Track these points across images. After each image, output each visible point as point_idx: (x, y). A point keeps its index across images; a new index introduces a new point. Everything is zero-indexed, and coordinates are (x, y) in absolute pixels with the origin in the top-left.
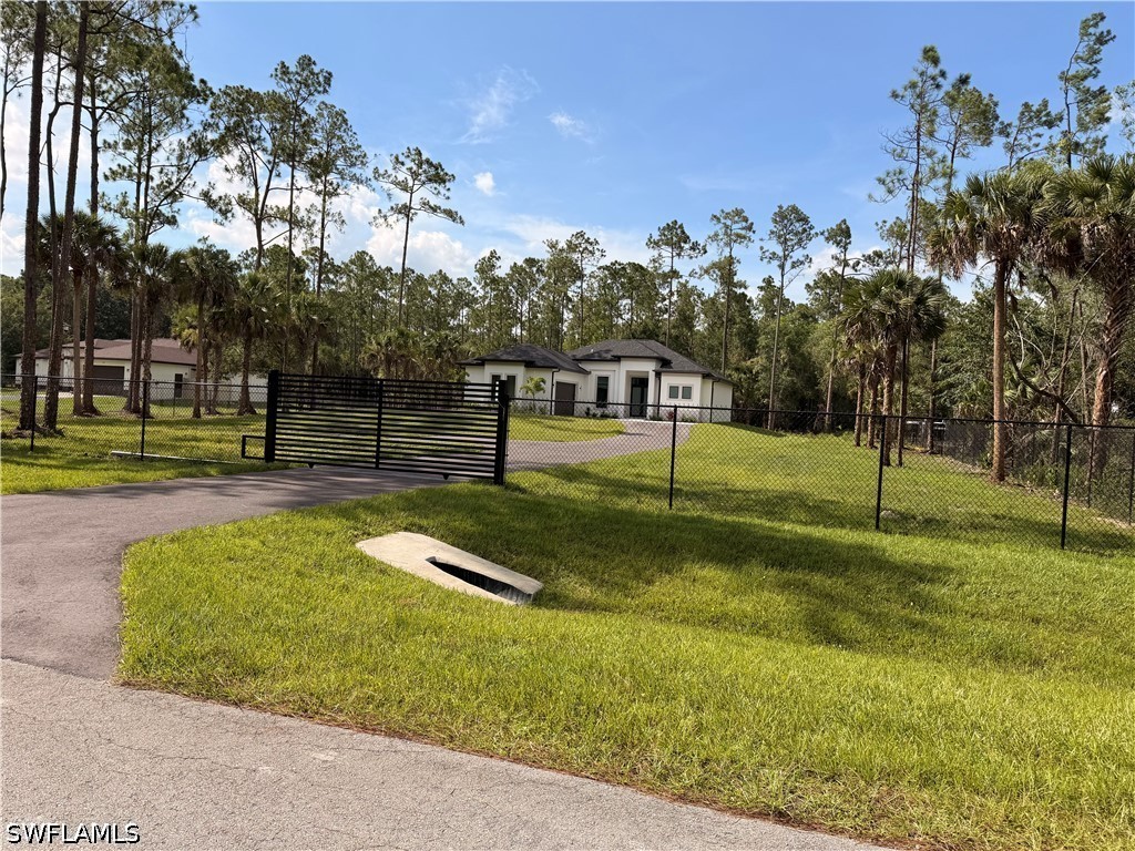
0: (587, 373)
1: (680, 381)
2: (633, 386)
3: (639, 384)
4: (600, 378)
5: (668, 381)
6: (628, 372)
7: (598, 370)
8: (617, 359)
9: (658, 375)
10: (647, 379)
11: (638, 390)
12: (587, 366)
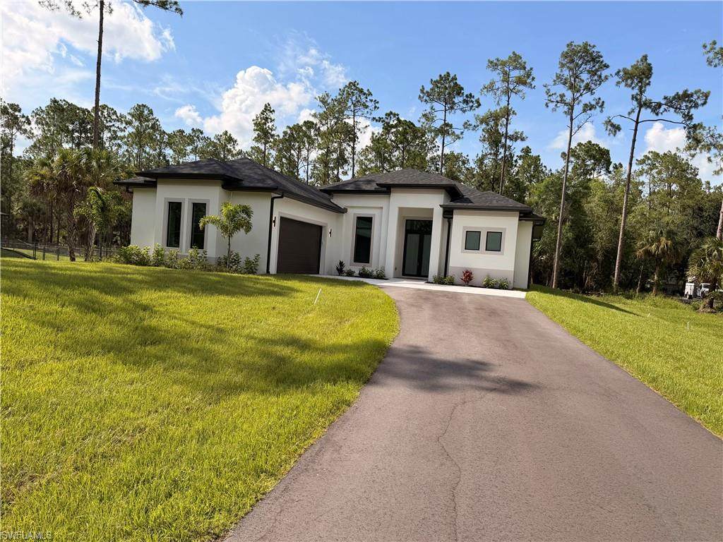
0: (341, 211)
1: (483, 223)
2: (408, 232)
3: (417, 230)
4: (360, 219)
5: (463, 222)
6: (401, 209)
7: (358, 207)
8: (385, 190)
9: (448, 214)
10: (431, 222)
11: (415, 238)
12: (340, 201)
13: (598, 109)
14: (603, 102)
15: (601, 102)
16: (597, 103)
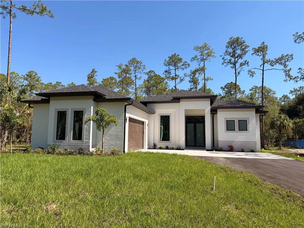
2: (187, 122)
4: (162, 117)
6: (186, 111)
9: (214, 111)
13: (246, 65)
14: (248, 62)
15: (247, 62)
16: (245, 62)
